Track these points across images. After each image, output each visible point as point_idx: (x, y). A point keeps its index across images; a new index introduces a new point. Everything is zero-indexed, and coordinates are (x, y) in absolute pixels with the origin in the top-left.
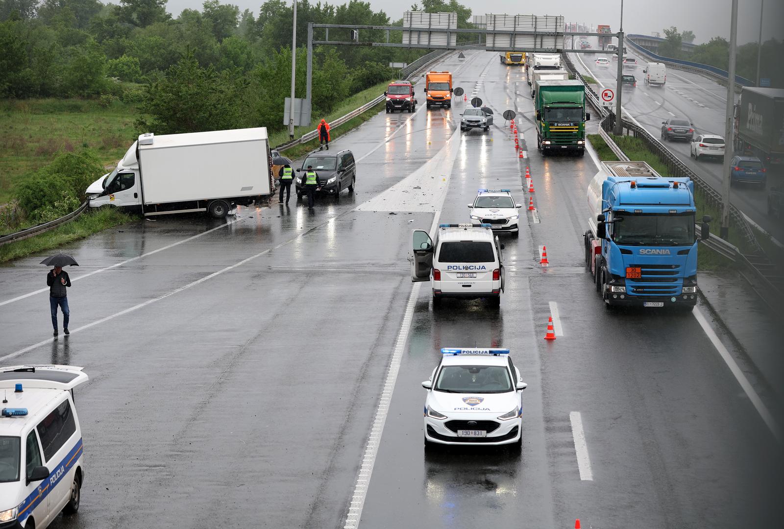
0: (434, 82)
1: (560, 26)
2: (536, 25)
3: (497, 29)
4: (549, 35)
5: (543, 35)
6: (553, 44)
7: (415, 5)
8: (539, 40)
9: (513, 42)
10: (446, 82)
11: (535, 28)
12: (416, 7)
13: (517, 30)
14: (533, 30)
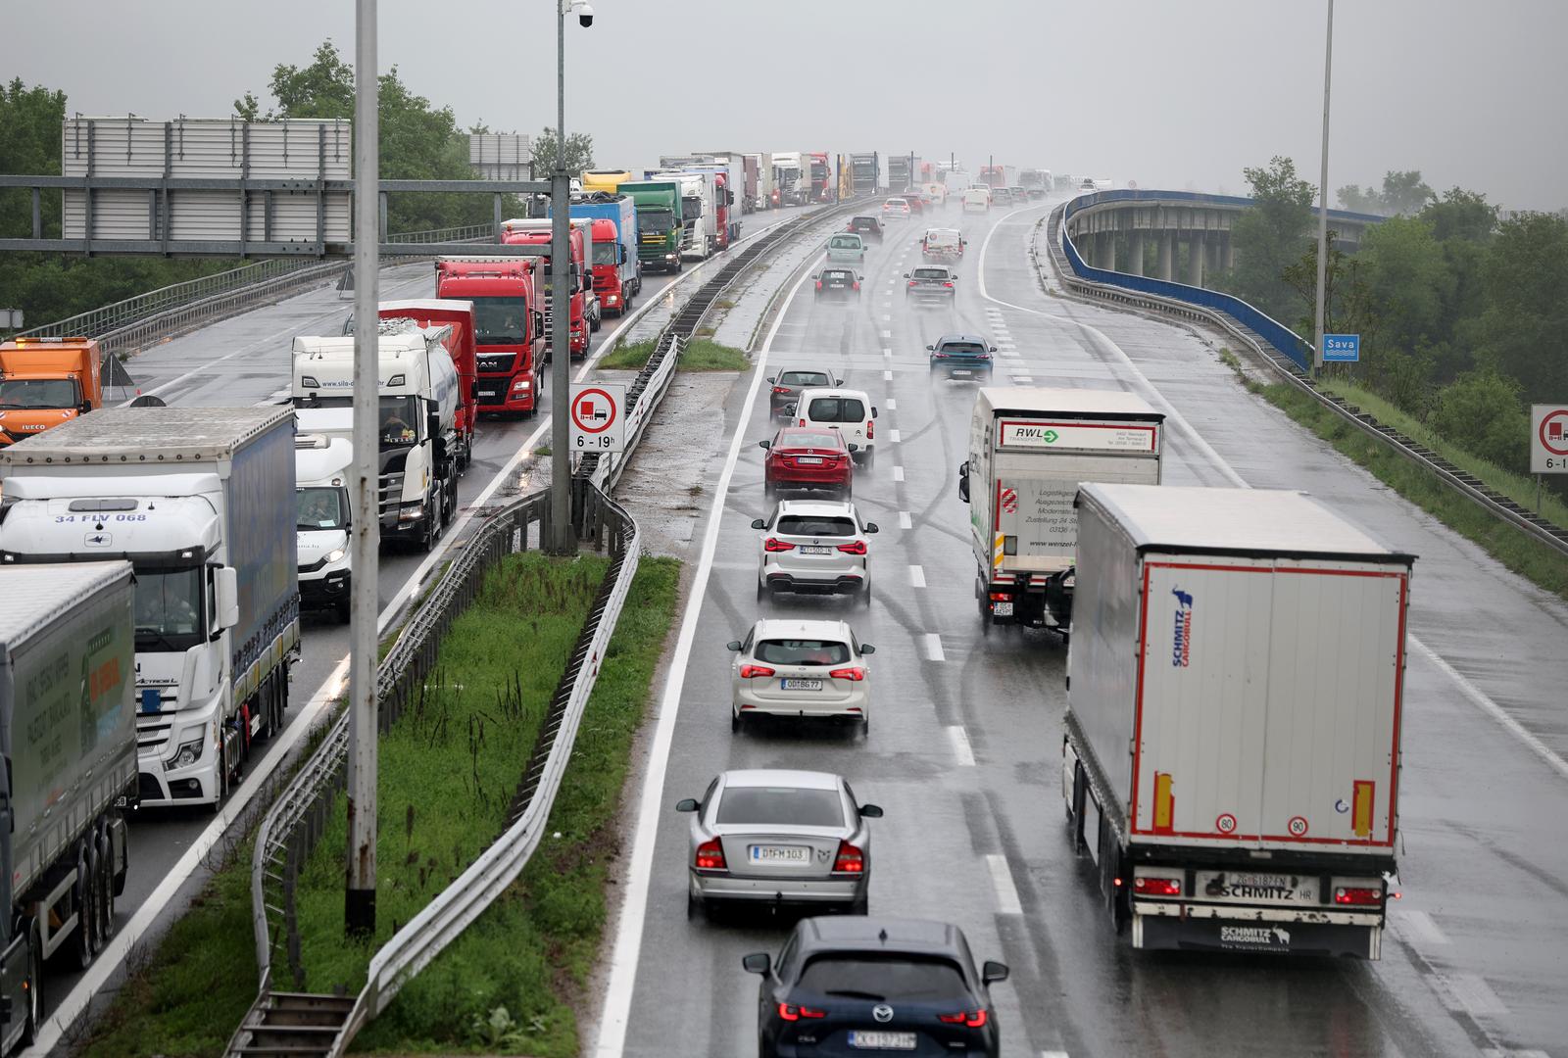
0: (17, 376)
1: (337, 156)
2: (246, 155)
3: (102, 172)
4: (296, 191)
5: (273, 194)
6: (312, 224)
7: (249, 99)
8: (258, 211)
9: (162, 222)
10: (65, 376)
11: (246, 166)
12: (253, 106)
13: (181, 173)
14: (236, 174)
